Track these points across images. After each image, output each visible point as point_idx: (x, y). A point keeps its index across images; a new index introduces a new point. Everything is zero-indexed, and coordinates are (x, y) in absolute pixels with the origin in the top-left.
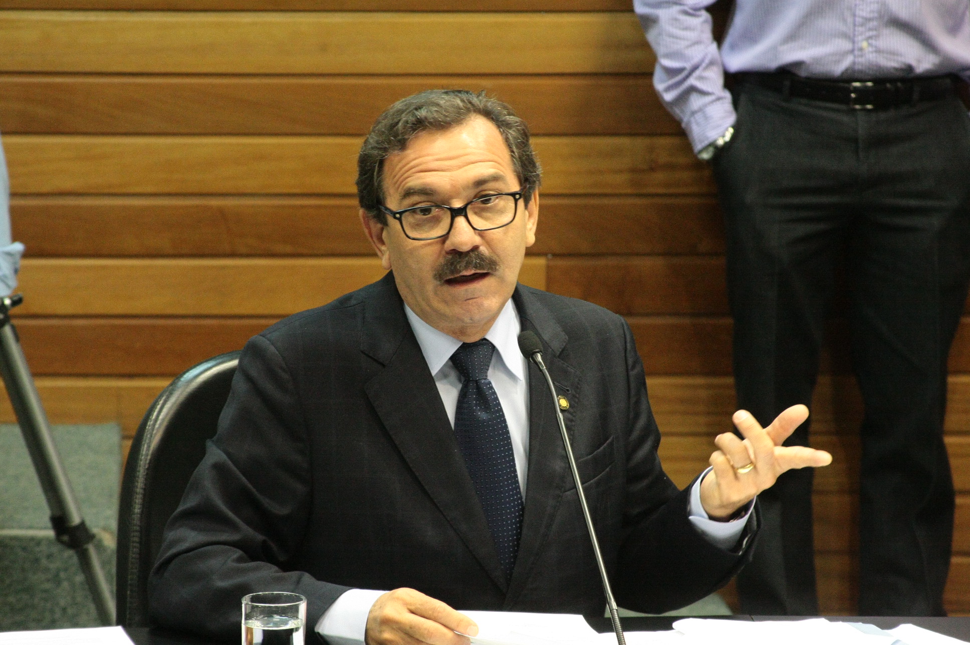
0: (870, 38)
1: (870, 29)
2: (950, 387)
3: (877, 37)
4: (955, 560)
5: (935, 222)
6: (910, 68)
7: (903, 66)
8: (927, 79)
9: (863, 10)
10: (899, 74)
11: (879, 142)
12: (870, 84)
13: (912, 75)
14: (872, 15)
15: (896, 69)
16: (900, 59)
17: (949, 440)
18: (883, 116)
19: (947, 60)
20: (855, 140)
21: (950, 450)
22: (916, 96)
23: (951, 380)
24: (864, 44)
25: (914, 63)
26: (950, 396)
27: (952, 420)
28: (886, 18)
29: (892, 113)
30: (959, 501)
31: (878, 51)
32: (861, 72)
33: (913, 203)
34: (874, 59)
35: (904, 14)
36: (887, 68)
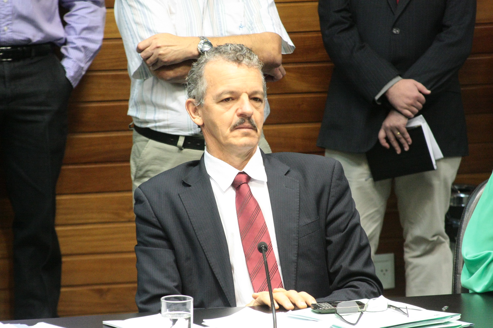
0: (8, 25)
1: (8, 20)
2: (57, 202)
3: (11, 24)
4: (63, 290)
5: (47, 117)
6: (29, 40)
7: (26, 39)
8: (38, 45)
9: (3, 10)
10: (24, 43)
11: (16, 77)
12: (9, 48)
13: (31, 43)
14: (8, 13)
15: (21, 40)
16: (23, 35)
17: (58, 229)
18: (17, 64)
19: (47, 35)
20: (4, 77)
21: (59, 234)
22: (33, 54)
23: (58, 198)
24: (5, 28)
25: (31, 37)
26: (58, 207)
27: (59, 219)
28: (15, 15)
29: (21, 63)
30: (64, 259)
31: (13, 31)
32: (4, 42)
33: (35, 108)
34: (11, 36)
35: (25, 12)
36: (17, 40)
